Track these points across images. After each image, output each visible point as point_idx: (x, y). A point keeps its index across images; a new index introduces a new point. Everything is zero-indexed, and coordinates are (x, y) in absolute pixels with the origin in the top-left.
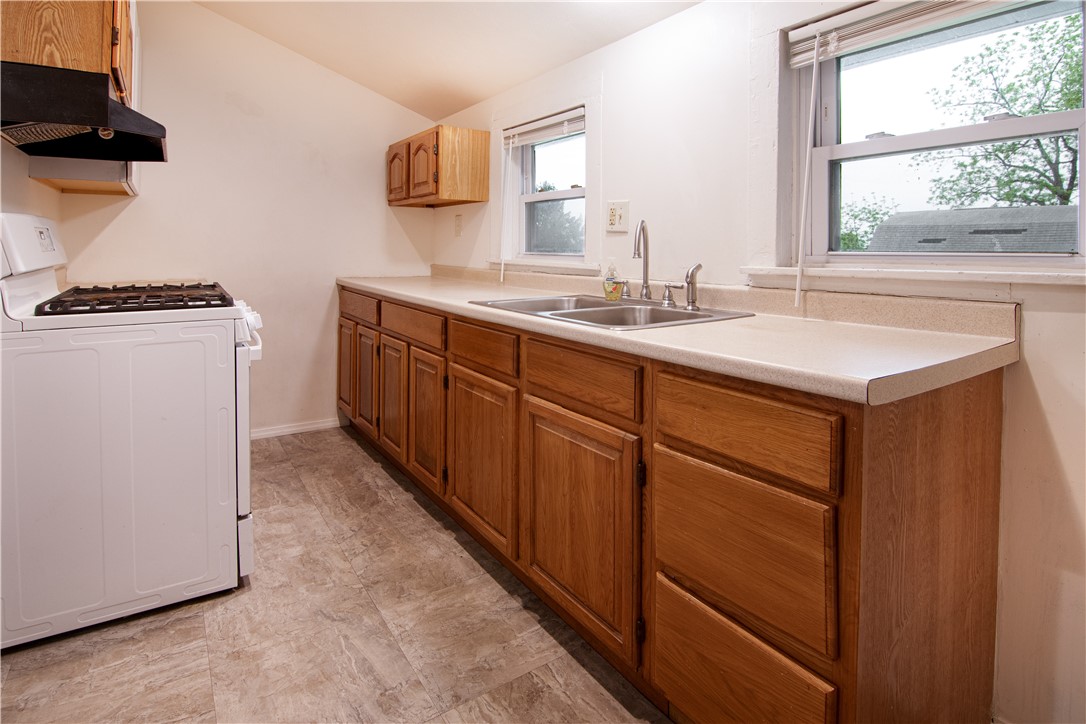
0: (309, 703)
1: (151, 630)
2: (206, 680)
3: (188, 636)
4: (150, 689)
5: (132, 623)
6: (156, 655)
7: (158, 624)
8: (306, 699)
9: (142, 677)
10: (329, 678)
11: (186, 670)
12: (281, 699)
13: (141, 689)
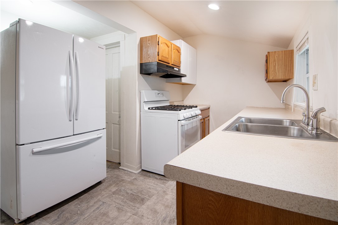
0: (162, 209)
1: (161, 179)
2: (156, 192)
3: (163, 183)
4: (149, 188)
5: (160, 176)
6: (156, 183)
7: (162, 178)
8: (163, 208)
9: (151, 185)
10: (170, 208)
11: (156, 189)
12: (160, 204)
13: (149, 187)
